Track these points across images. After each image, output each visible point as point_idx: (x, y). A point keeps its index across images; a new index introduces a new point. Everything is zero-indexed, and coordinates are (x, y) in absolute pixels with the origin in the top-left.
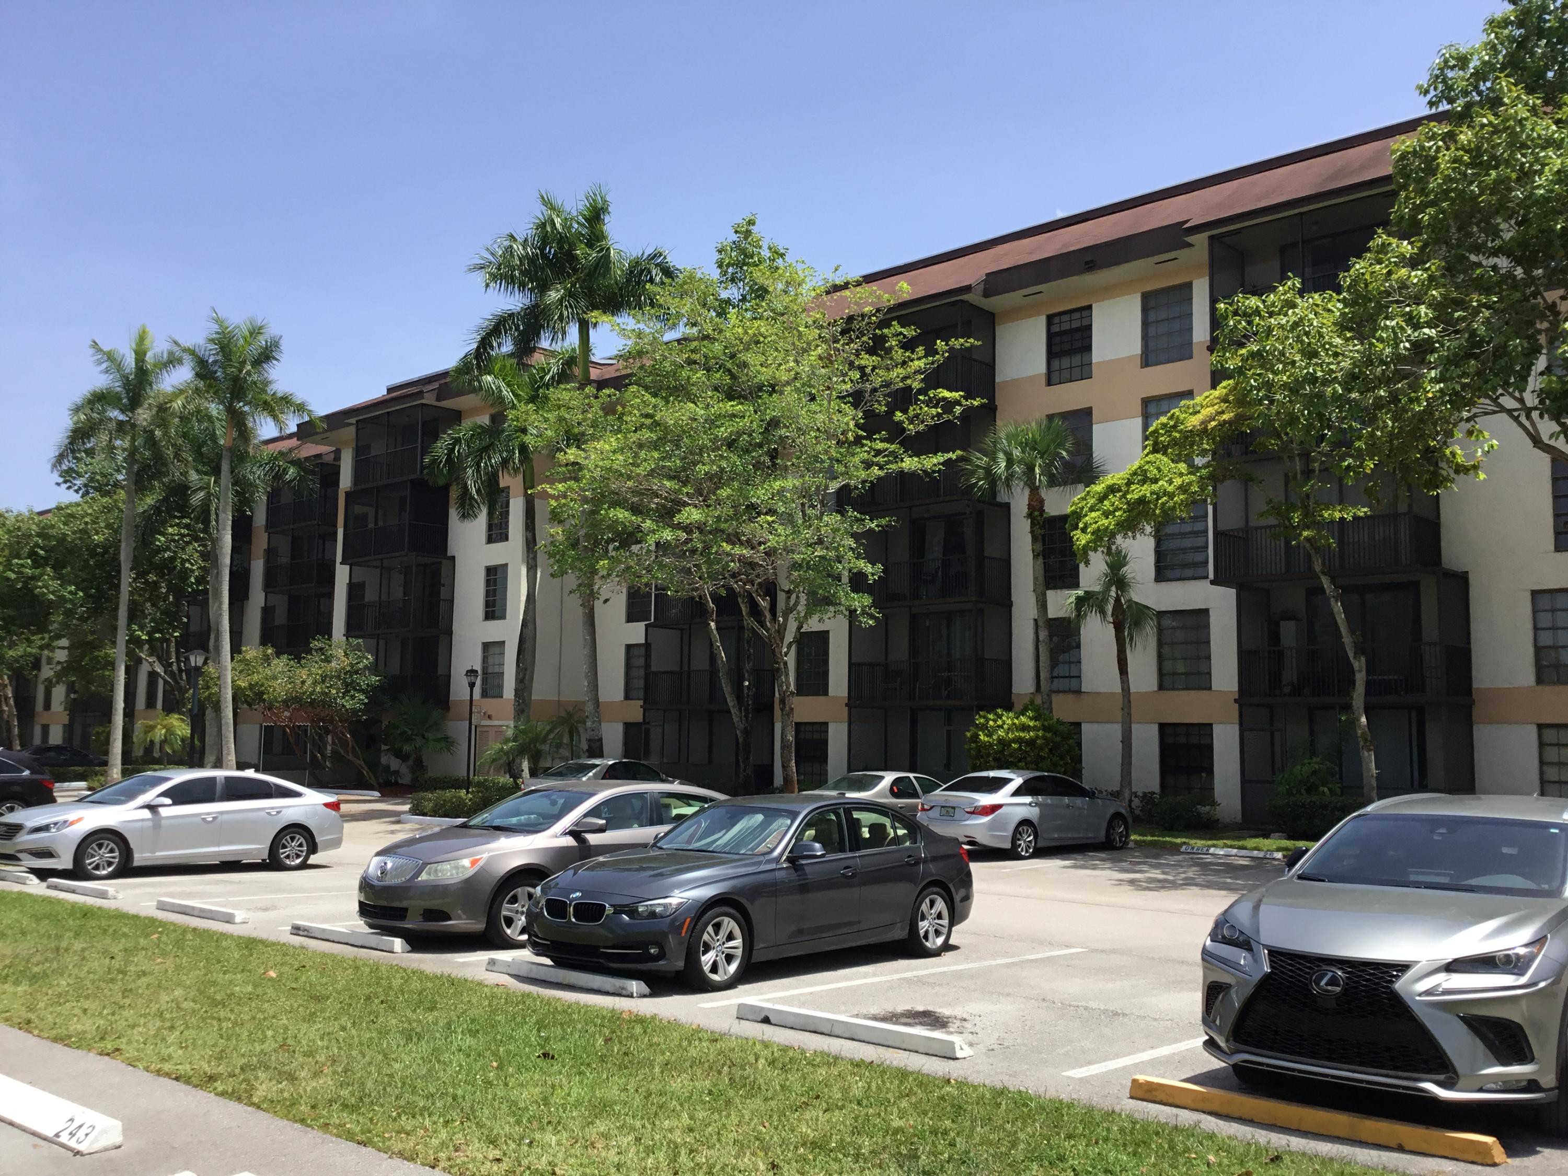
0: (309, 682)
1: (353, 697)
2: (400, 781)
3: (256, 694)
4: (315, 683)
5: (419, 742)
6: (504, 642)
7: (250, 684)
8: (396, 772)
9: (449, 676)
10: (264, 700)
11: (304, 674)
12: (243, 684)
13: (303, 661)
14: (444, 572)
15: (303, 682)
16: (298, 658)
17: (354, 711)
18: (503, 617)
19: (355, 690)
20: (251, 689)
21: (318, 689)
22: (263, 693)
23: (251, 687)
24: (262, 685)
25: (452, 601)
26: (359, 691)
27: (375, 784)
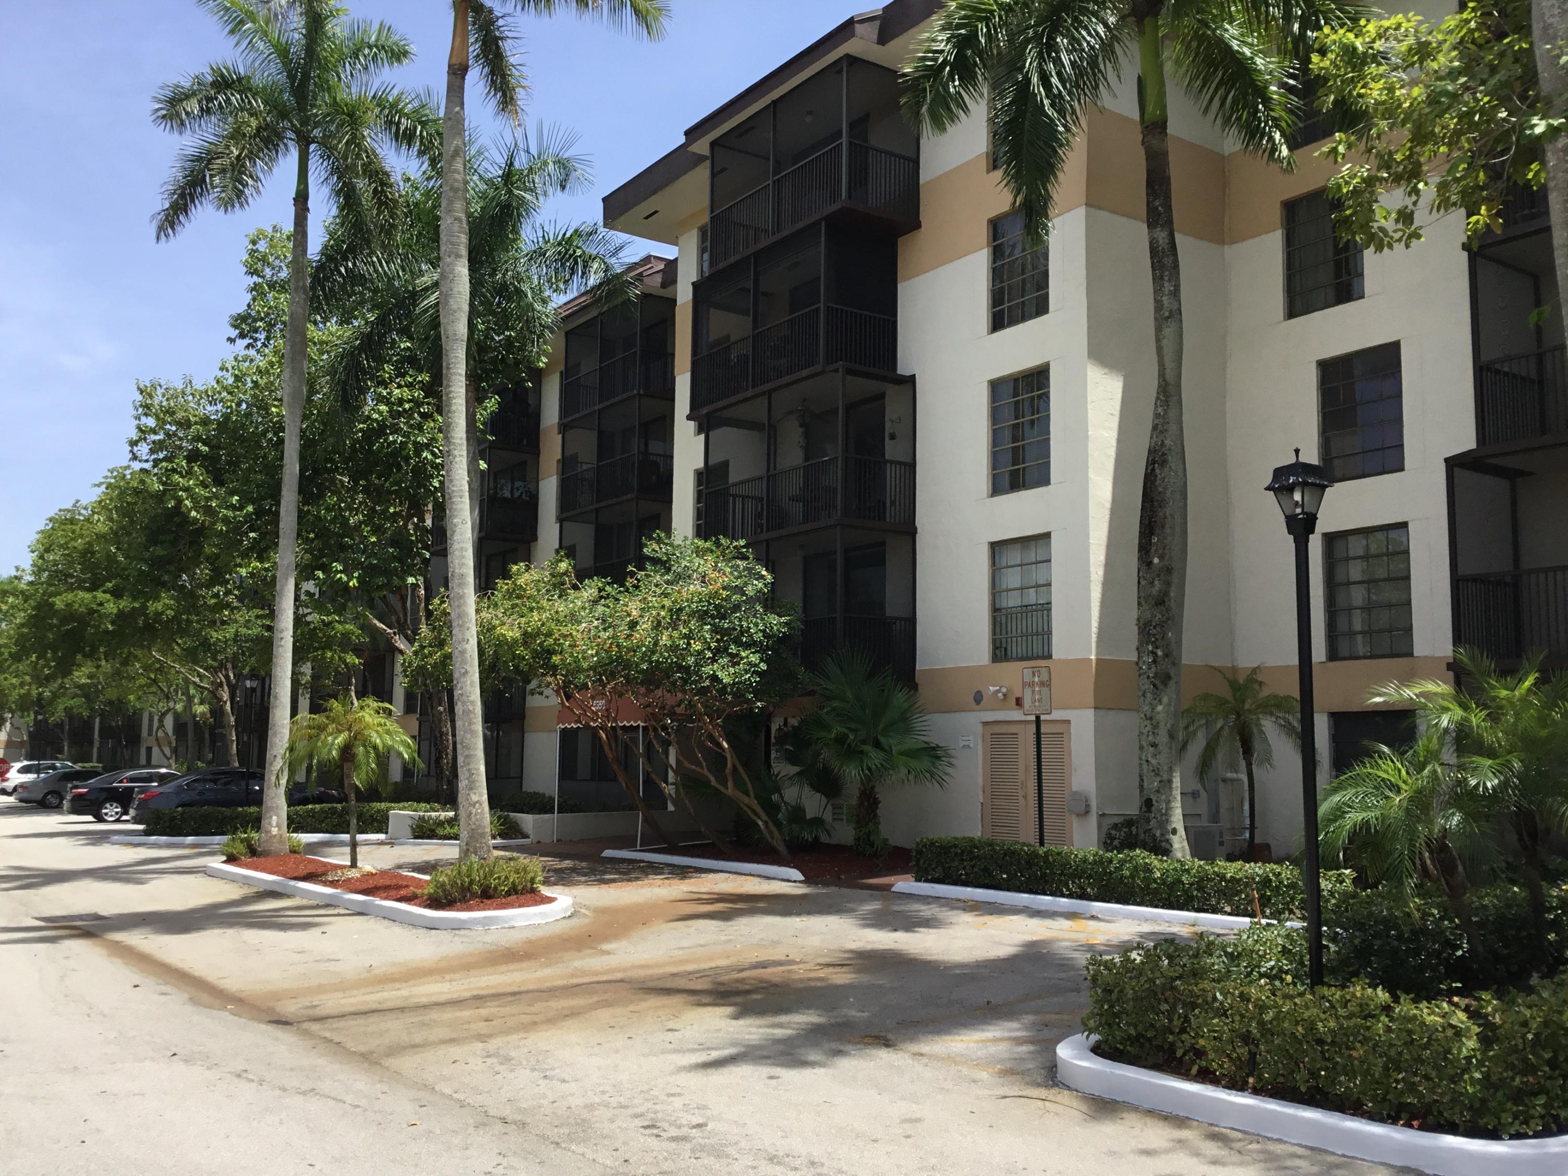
0: (645, 625)
1: (735, 660)
2: (824, 839)
3: (536, 655)
4: (658, 626)
5: (875, 758)
6: (1047, 536)
7: (525, 634)
8: (818, 822)
9: (912, 621)
10: (555, 668)
11: (634, 607)
12: (510, 632)
13: (630, 582)
14: (893, 410)
15: (633, 625)
16: (619, 579)
17: (739, 690)
18: (1045, 480)
19: (738, 643)
20: (525, 644)
21: (664, 640)
22: (550, 652)
23: (528, 637)
24: (549, 634)
25: (911, 466)
26: (747, 646)
27: (782, 849)
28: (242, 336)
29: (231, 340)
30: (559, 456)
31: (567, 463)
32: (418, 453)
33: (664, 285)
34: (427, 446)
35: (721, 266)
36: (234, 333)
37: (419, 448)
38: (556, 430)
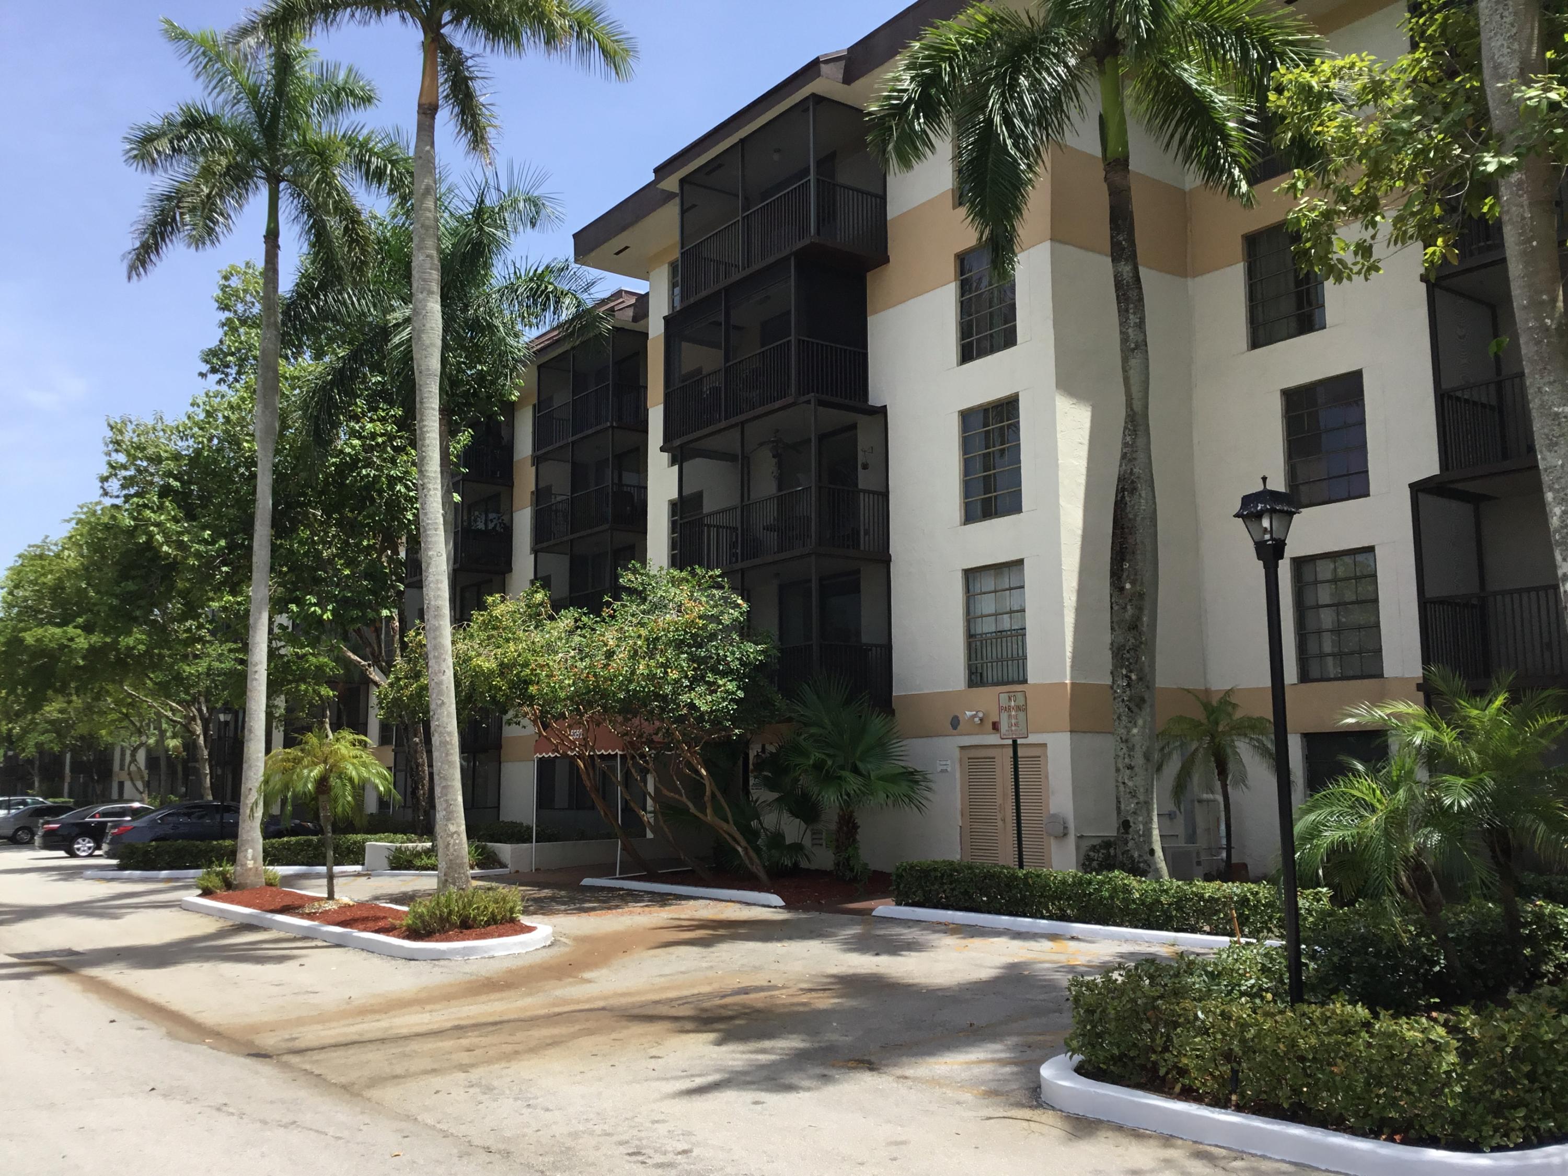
0: (622, 655)
1: (712, 688)
2: (804, 864)
3: (512, 685)
4: (634, 655)
5: (853, 783)
6: (1020, 562)
7: (502, 664)
8: (797, 847)
9: (887, 648)
10: (532, 698)
11: (610, 636)
12: (487, 663)
13: (606, 612)
14: (864, 440)
15: (610, 655)
16: (596, 610)
17: (716, 719)
18: (1016, 508)
19: (715, 671)
20: (502, 674)
21: (641, 669)
22: (527, 683)
23: (504, 668)
24: (526, 665)
25: (884, 495)
26: (723, 674)
27: (762, 875)
28: (214, 370)
29: (203, 375)
30: (532, 487)
31: (540, 495)
32: (391, 486)
33: (635, 319)
34: (400, 480)
35: (692, 300)
36: (205, 368)
37: (392, 481)
38: (529, 462)
